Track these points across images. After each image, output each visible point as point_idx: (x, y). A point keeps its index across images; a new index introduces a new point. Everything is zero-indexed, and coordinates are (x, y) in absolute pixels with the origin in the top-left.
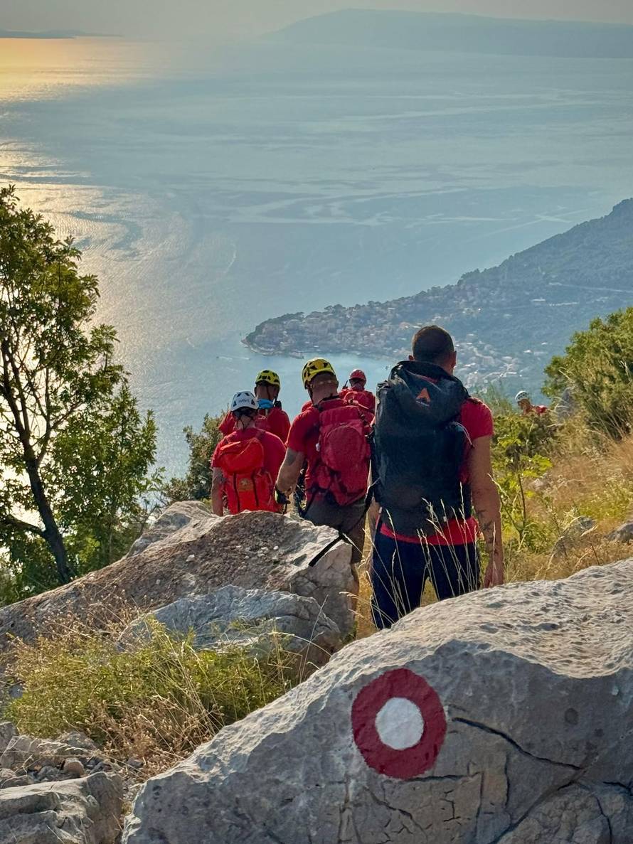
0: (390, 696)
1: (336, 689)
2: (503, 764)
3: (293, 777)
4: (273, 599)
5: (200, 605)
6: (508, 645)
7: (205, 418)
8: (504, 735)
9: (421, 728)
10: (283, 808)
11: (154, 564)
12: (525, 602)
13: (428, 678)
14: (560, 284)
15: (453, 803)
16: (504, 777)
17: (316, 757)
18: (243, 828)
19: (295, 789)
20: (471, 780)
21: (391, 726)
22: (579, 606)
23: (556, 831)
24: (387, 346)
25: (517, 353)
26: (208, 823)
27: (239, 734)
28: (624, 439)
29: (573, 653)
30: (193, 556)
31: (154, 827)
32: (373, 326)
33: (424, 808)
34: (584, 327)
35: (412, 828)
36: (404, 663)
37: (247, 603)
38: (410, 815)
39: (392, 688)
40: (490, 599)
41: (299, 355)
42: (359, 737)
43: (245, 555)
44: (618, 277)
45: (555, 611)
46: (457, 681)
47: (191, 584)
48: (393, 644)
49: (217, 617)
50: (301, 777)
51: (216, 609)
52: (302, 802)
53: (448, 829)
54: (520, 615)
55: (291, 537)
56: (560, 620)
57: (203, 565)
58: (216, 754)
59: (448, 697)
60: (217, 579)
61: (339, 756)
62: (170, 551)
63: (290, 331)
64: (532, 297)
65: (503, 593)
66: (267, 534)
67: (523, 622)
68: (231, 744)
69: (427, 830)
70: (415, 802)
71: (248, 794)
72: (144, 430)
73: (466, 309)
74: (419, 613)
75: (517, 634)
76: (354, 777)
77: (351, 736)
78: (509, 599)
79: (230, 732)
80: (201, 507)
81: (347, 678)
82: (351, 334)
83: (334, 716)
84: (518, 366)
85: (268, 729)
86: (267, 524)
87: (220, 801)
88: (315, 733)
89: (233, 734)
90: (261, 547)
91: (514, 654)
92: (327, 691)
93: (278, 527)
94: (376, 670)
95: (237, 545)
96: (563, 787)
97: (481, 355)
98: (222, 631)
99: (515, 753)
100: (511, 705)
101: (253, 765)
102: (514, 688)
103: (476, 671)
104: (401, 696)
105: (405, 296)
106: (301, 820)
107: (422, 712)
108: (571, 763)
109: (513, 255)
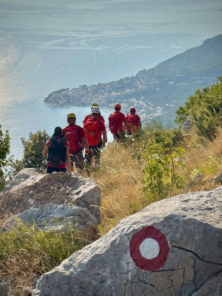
0: (146, 237)
1: (123, 235)
2: (193, 264)
3: (105, 271)
4: (69, 209)
5: (38, 212)
6: (194, 216)
7: (30, 134)
8: (193, 253)
9: (158, 250)
10: (101, 285)
11: (15, 195)
12: (197, 200)
13: (161, 230)
14: (181, 75)
15: (172, 280)
16: (193, 270)
17: (114, 263)
18: (84, 293)
19: (106, 277)
20: (179, 271)
21: (146, 249)
22: (220, 201)
23: (215, 291)
24: (106, 102)
25: (162, 106)
26: (70, 291)
27: (81, 255)
28: (214, 140)
29: (220, 219)
30: (32, 192)
31: (47, 294)
32: (100, 94)
33: (160, 283)
34: (193, 94)
35: (155, 291)
36: (151, 224)
37: (58, 211)
38: (154, 286)
39: (146, 234)
40: (183, 198)
41: (67, 107)
42: (133, 255)
43: (54, 191)
44: (206, 72)
45: (210, 203)
46: (173, 231)
47: (31, 203)
48: (146, 216)
49: (45, 217)
50: (108, 271)
51: (44, 213)
52: (109, 282)
53: (170, 291)
54: (197, 205)
55: (74, 183)
56: (213, 206)
57: (36, 196)
58: (72, 263)
59: (170, 238)
60: (43, 202)
61: (124, 263)
62: (22, 190)
63: (64, 96)
64: (168, 81)
65: (188, 196)
66: (64, 182)
67: (198, 207)
68: (78, 259)
69: (161, 292)
70: (156, 280)
71: (86, 279)
72: (5, 139)
73: (140, 86)
74: (153, 205)
75: (196, 212)
76: (130, 271)
77: (129, 254)
78: (191, 198)
79: (77, 254)
80: (34, 171)
81: (127, 231)
82: (90, 97)
83: (122, 246)
84: (163, 111)
85: (93, 252)
86: (64, 177)
87: (74, 282)
88: (114, 253)
89: (78, 255)
90: (61, 187)
91: (197, 219)
92: (119, 236)
93: (69, 179)
94: (139, 227)
95: (51, 186)
96: (217, 273)
97: (147, 107)
98: (48, 223)
99: (198, 260)
100: (196, 240)
101: (88, 267)
102: (197, 233)
103: (181, 226)
104: (150, 237)
105: (114, 81)
106: (108, 289)
107: (159, 243)
108: (220, 263)
109: (160, 63)
